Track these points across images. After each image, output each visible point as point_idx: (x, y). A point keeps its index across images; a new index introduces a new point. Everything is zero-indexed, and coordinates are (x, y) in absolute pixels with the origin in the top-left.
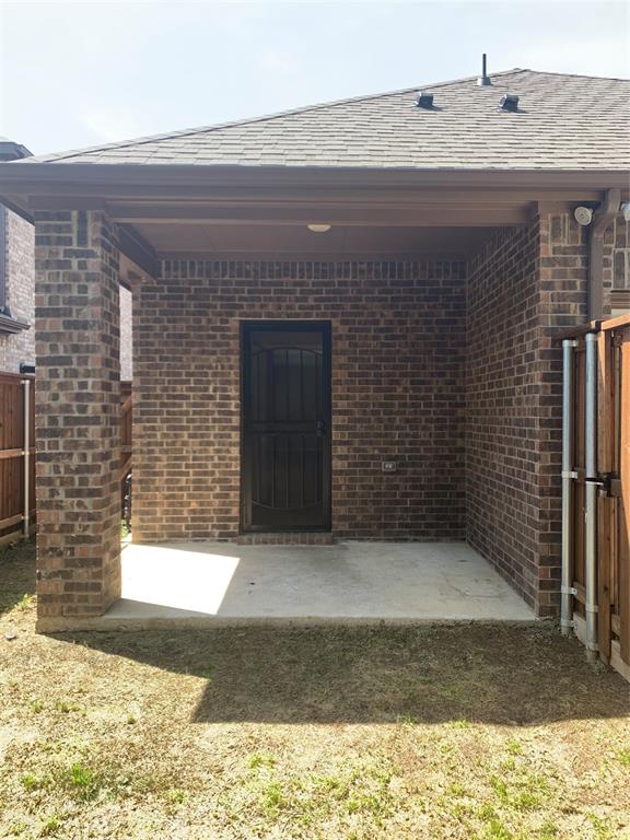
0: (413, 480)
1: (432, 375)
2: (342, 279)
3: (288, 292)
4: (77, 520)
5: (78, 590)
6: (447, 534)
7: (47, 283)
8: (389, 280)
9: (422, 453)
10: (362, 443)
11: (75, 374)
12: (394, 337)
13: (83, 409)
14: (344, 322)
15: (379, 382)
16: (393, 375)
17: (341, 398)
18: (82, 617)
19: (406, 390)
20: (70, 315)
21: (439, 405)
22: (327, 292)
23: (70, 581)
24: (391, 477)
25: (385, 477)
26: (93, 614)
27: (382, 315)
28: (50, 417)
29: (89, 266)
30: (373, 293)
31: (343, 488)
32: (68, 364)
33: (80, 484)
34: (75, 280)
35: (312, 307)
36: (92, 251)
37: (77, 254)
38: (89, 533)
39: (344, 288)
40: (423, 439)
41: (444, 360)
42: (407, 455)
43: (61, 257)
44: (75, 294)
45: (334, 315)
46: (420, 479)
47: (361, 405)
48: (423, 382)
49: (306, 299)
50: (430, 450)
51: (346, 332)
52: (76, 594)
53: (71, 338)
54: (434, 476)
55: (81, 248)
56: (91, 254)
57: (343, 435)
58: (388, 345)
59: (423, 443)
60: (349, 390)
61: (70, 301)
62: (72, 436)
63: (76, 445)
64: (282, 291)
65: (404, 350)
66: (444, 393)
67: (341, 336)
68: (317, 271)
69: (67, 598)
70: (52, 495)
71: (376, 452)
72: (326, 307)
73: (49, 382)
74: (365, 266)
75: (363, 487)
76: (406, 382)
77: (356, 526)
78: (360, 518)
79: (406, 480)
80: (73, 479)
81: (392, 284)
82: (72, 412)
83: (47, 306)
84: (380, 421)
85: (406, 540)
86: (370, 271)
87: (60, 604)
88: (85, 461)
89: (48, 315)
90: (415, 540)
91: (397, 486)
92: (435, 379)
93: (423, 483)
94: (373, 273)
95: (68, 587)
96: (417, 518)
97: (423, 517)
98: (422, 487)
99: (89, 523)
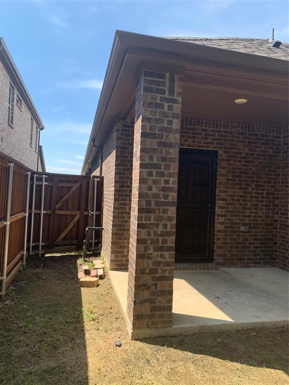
0: (255, 236)
1: (265, 182)
2: (226, 130)
3: (199, 134)
4: (160, 266)
5: (158, 311)
6: (269, 263)
7: (149, 116)
8: (247, 133)
9: (259, 222)
10: (232, 216)
11: (162, 175)
12: (249, 162)
13: (166, 197)
14: (225, 152)
15: (241, 185)
16: (248, 181)
17: (222, 191)
18: (161, 328)
19: (253, 189)
20: (162, 138)
21: (267, 198)
22: (218, 136)
23: (154, 305)
24: (245, 234)
25: (242, 234)
26: (167, 325)
27: (244, 150)
28: (146, 201)
29: (174, 109)
30: (239, 138)
31: (221, 239)
32: (159, 168)
33: (162, 243)
34: (166, 117)
35: (210, 143)
36: (177, 100)
37: (168, 100)
38: (166, 274)
39: (226, 134)
40: (260, 215)
41: (271, 175)
42: (252, 222)
43: (158, 101)
44: (165, 125)
45: (221, 148)
46: (257, 236)
47: (232, 196)
48: (261, 186)
49: (207, 139)
50: (262, 221)
51: (226, 157)
52: (157, 313)
53: (161, 153)
54: (264, 234)
55: (171, 97)
56: (176, 101)
57: (222, 212)
58: (245, 166)
59: (260, 217)
60: (226, 188)
61: (162, 129)
62: (159, 213)
63: (161, 218)
64: (195, 133)
65: (253, 168)
66: (270, 192)
67: (223, 159)
68: (213, 124)
69: (151, 316)
70: (145, 250)
71: (238, 221)
72: (217, 144)
73: (147, 179)
74: (236, 124)
75: (231, 239)
76: (253, 185)
77: (227, 259)
78: (229, 256)
79: (251, 236)
80: (158, 240)
81: (248, 135)
82: (160, 198)
83: (149, 132)
84: (240, 204)
85: (250, 266)
86: (239, 127)
87: (147, 320)
88: (166, 229)
89: (149, 137)
90: (254, 267)
91: (247, 238)
92: (266, 184)
93: (259, 237)
94: (240, 128)
95: (152, 309)
96: (256, 255)
97: (258, 255)
98: (259, 240)
99: (167, 268)
